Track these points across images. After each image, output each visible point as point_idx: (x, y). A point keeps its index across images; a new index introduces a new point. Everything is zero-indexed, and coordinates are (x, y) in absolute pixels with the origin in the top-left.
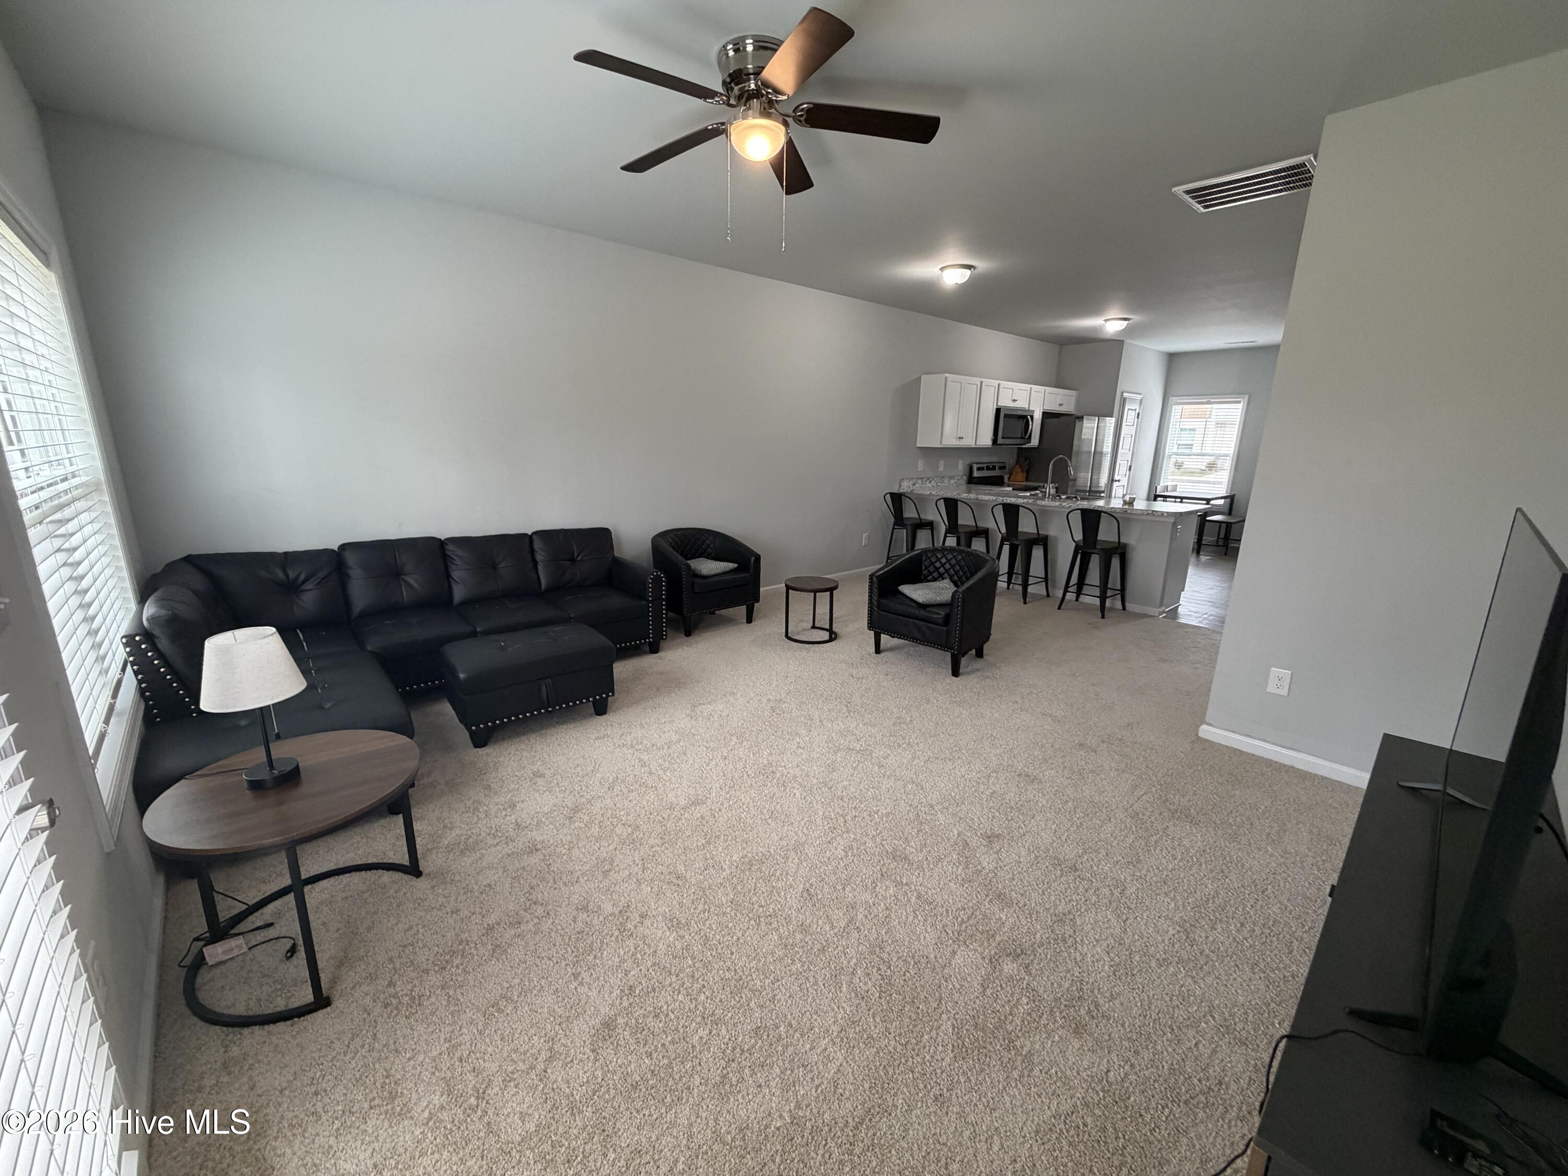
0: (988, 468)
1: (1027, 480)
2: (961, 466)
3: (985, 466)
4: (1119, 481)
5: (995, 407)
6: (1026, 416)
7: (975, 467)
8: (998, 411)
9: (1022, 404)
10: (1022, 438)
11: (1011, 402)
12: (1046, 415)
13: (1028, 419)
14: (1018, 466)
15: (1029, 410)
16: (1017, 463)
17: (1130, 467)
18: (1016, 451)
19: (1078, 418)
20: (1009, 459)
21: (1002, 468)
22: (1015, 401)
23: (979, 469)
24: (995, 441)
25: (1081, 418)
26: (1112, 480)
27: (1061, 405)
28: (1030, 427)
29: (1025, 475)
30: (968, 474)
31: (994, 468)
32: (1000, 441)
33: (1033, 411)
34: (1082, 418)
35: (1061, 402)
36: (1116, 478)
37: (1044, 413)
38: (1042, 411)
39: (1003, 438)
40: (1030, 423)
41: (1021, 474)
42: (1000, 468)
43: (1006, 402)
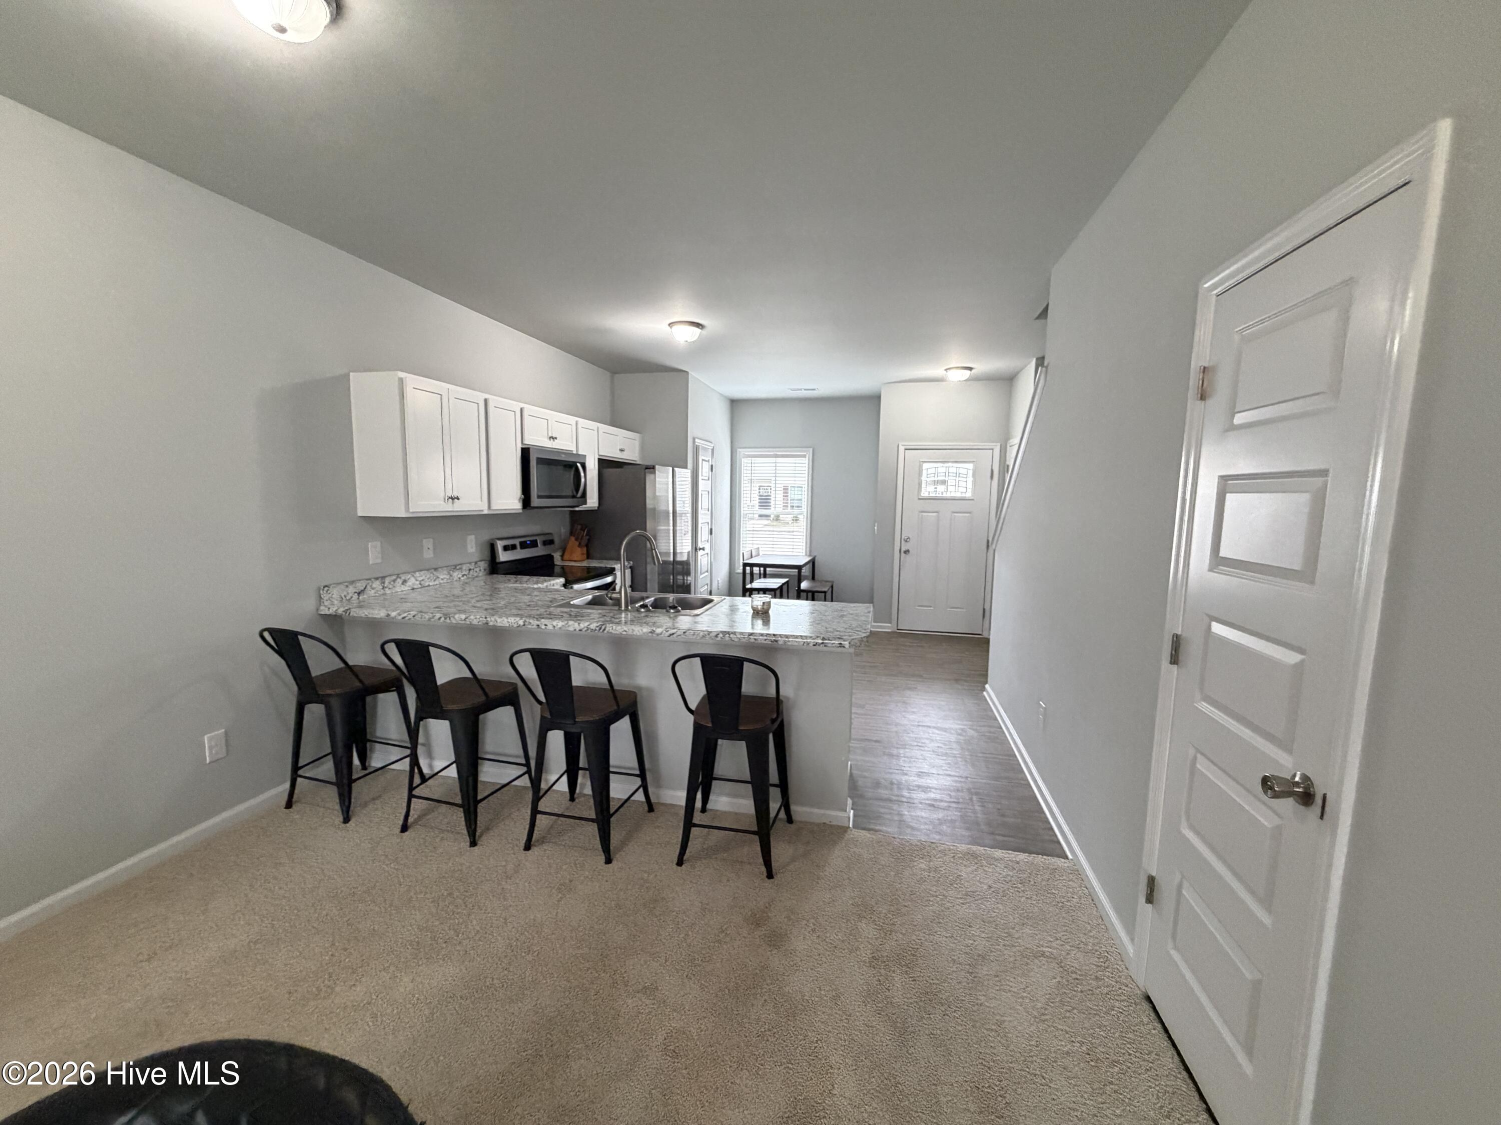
0: (524, 545)
1: (589, 556)
2: (472, 546)
3: (517, 542)
4: (703, 549)
5: (520, 446)
6: (575, 463)
7: (500, 545)
8: (525, 453)
9: (565, 444)
10: (574, 497)
11: (547, 440)
12: (605, 464)
13: (577, 468)
14: (573, 539)
15: (578, 455)
16: (572, 533)
17: (711, 530)
18: (567, 516)
19: (647, 468)
20: (559, 528)
21: (549, 542)
22: (553, 438)
23: (506, 548)
24: (526, 502)
25: (651, 468)
26: (696, 549)
27: (622, 450)
28: (583, 480)
29: (585, 549)
30: (489, 558)
31: (534, 544)
32: (535, 501)
33: (585, 456)
34: (654, 468)
35: (622, 447)
36: (700, 545)
37: (599, 459)
38: (597, 457)
39: (539, 497)
40: (582, 474)
41: (579, 549)
42: (545, 543)
43: (537, 439)
